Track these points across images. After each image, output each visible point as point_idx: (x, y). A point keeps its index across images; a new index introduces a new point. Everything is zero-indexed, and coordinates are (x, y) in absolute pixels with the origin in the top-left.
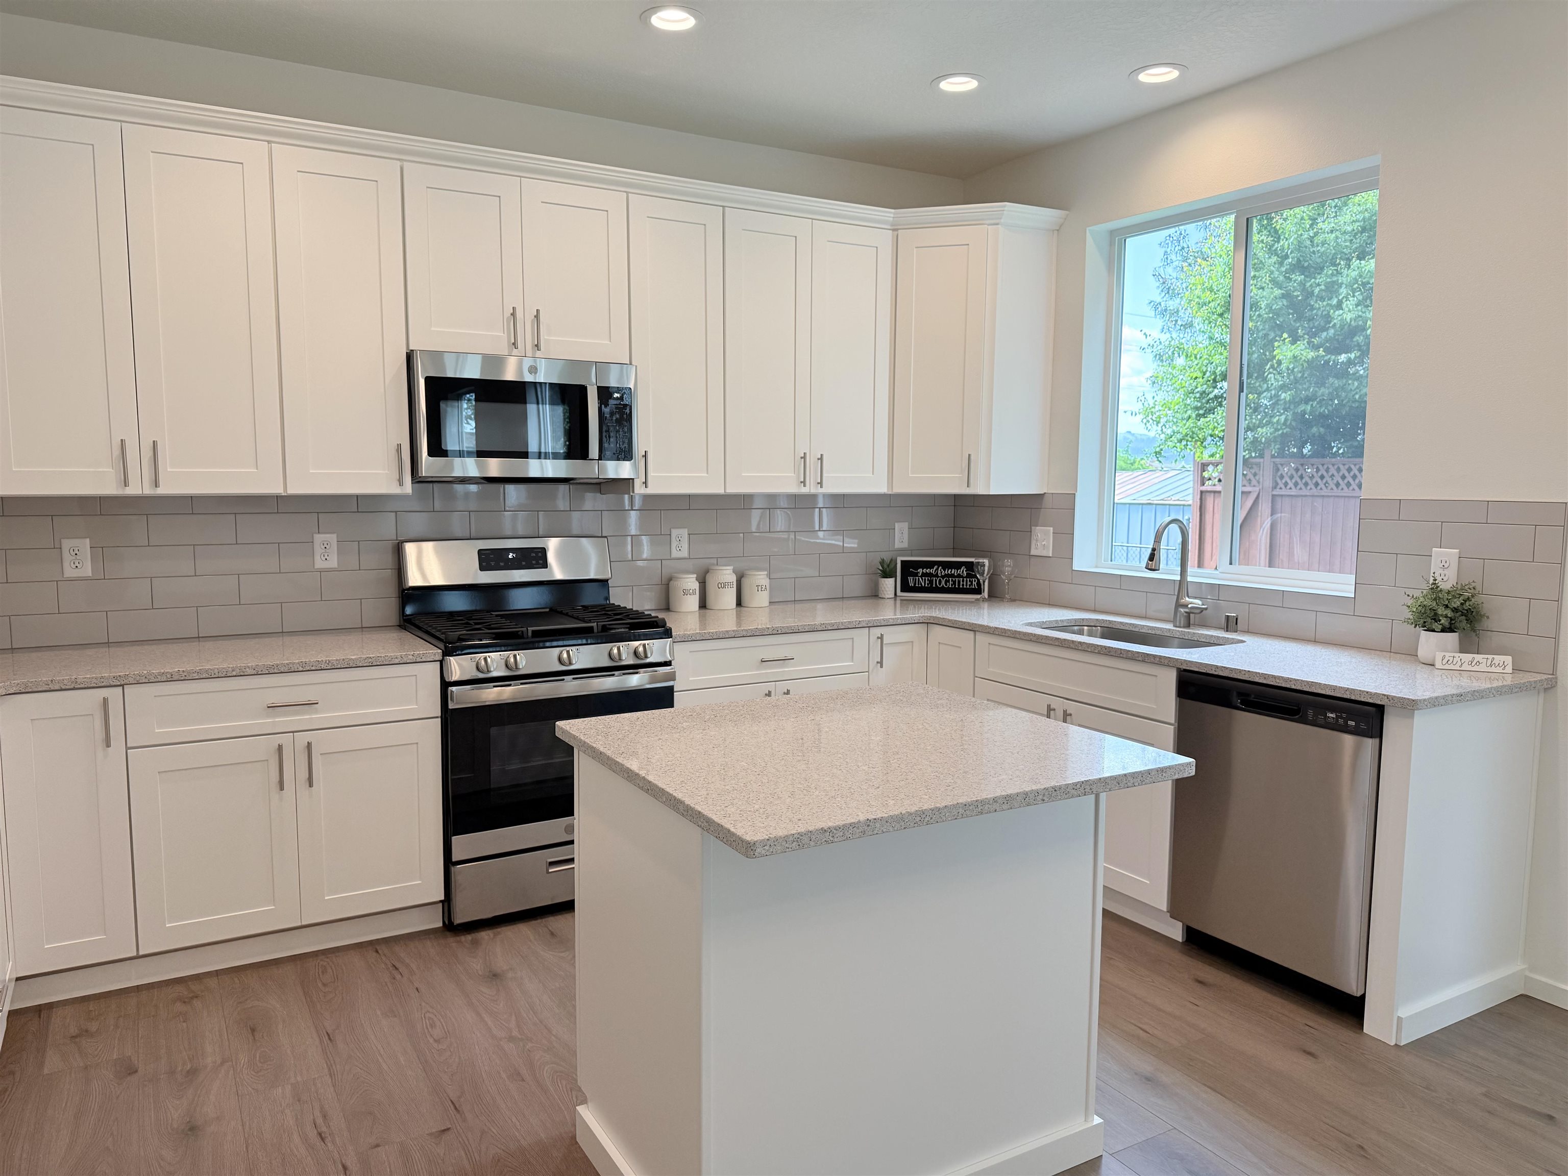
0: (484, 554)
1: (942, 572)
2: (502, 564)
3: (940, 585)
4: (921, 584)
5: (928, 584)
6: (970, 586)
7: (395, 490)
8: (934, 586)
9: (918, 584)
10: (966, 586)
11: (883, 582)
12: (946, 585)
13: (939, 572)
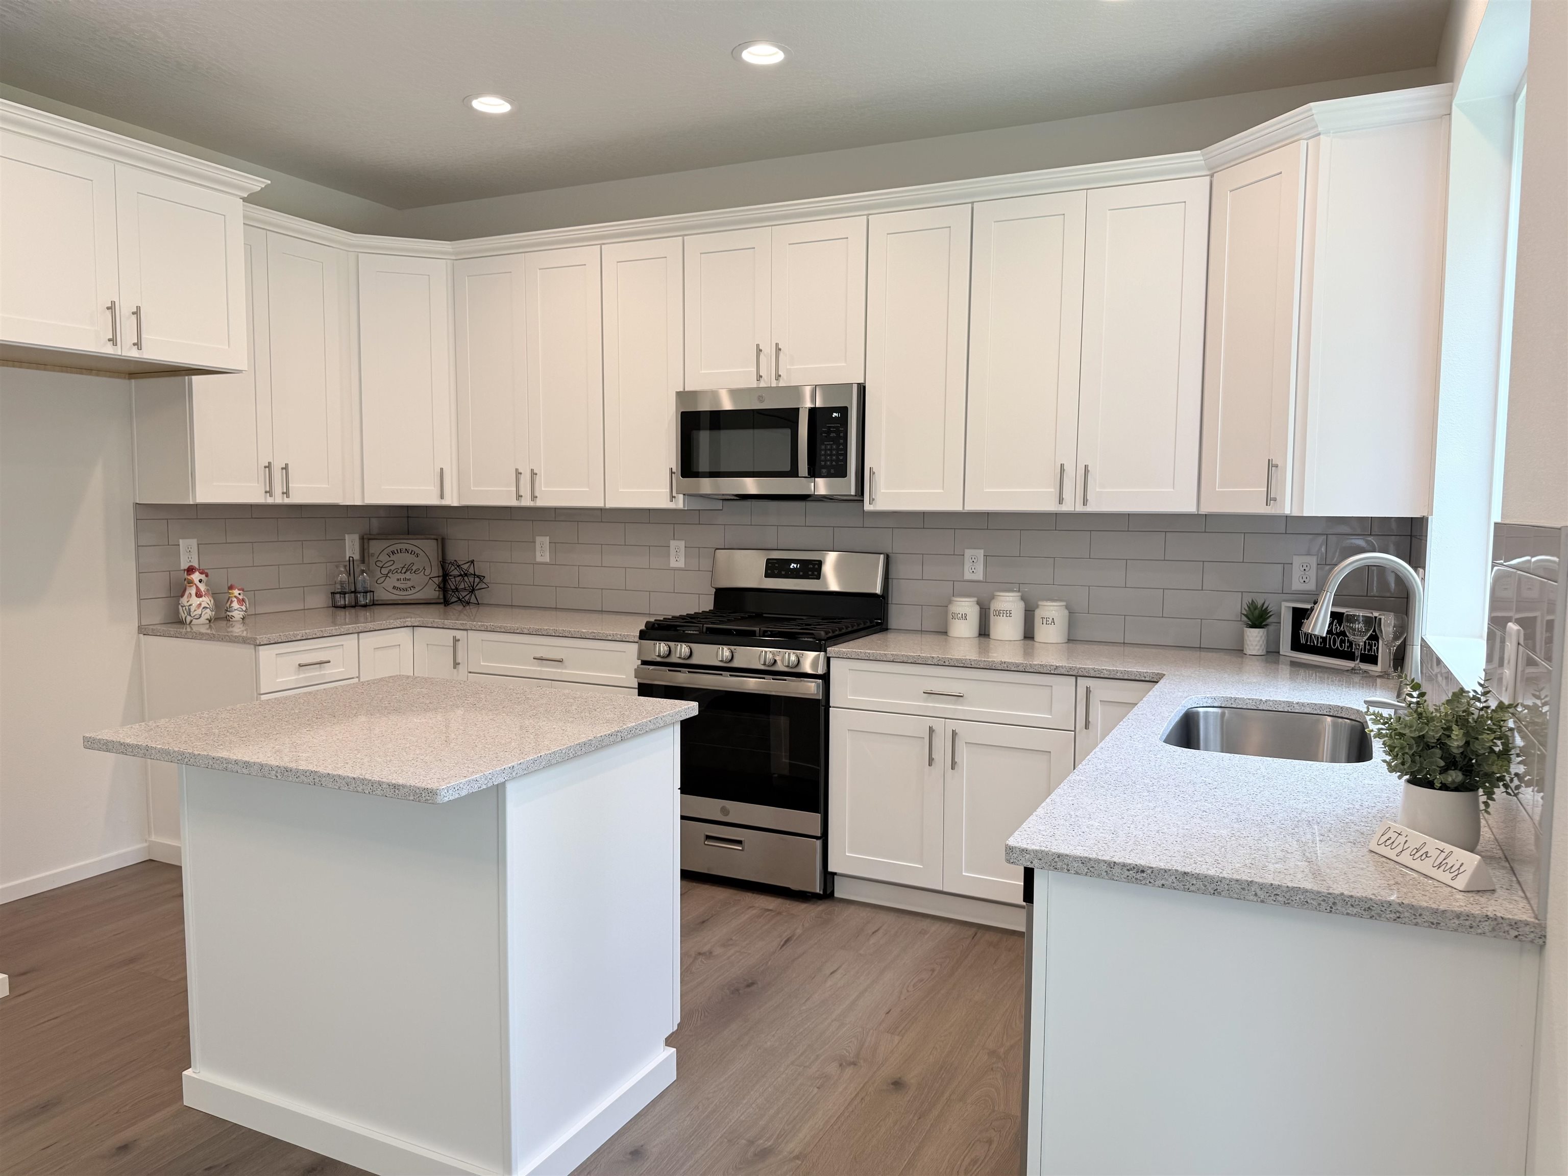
0: (770, 563)
1: (1337, 628)
2: (783, 573)
3: (1334, 646)
4: (1314, 643)
5: (1321, 644)
6: (1368, 652)
7: (672, 506)
8: (1327, 646)
9: (1310, 642)
10: (1365, 651)
11: (1248, 633)
12: (1341, 646)
13: (1334, 627)
